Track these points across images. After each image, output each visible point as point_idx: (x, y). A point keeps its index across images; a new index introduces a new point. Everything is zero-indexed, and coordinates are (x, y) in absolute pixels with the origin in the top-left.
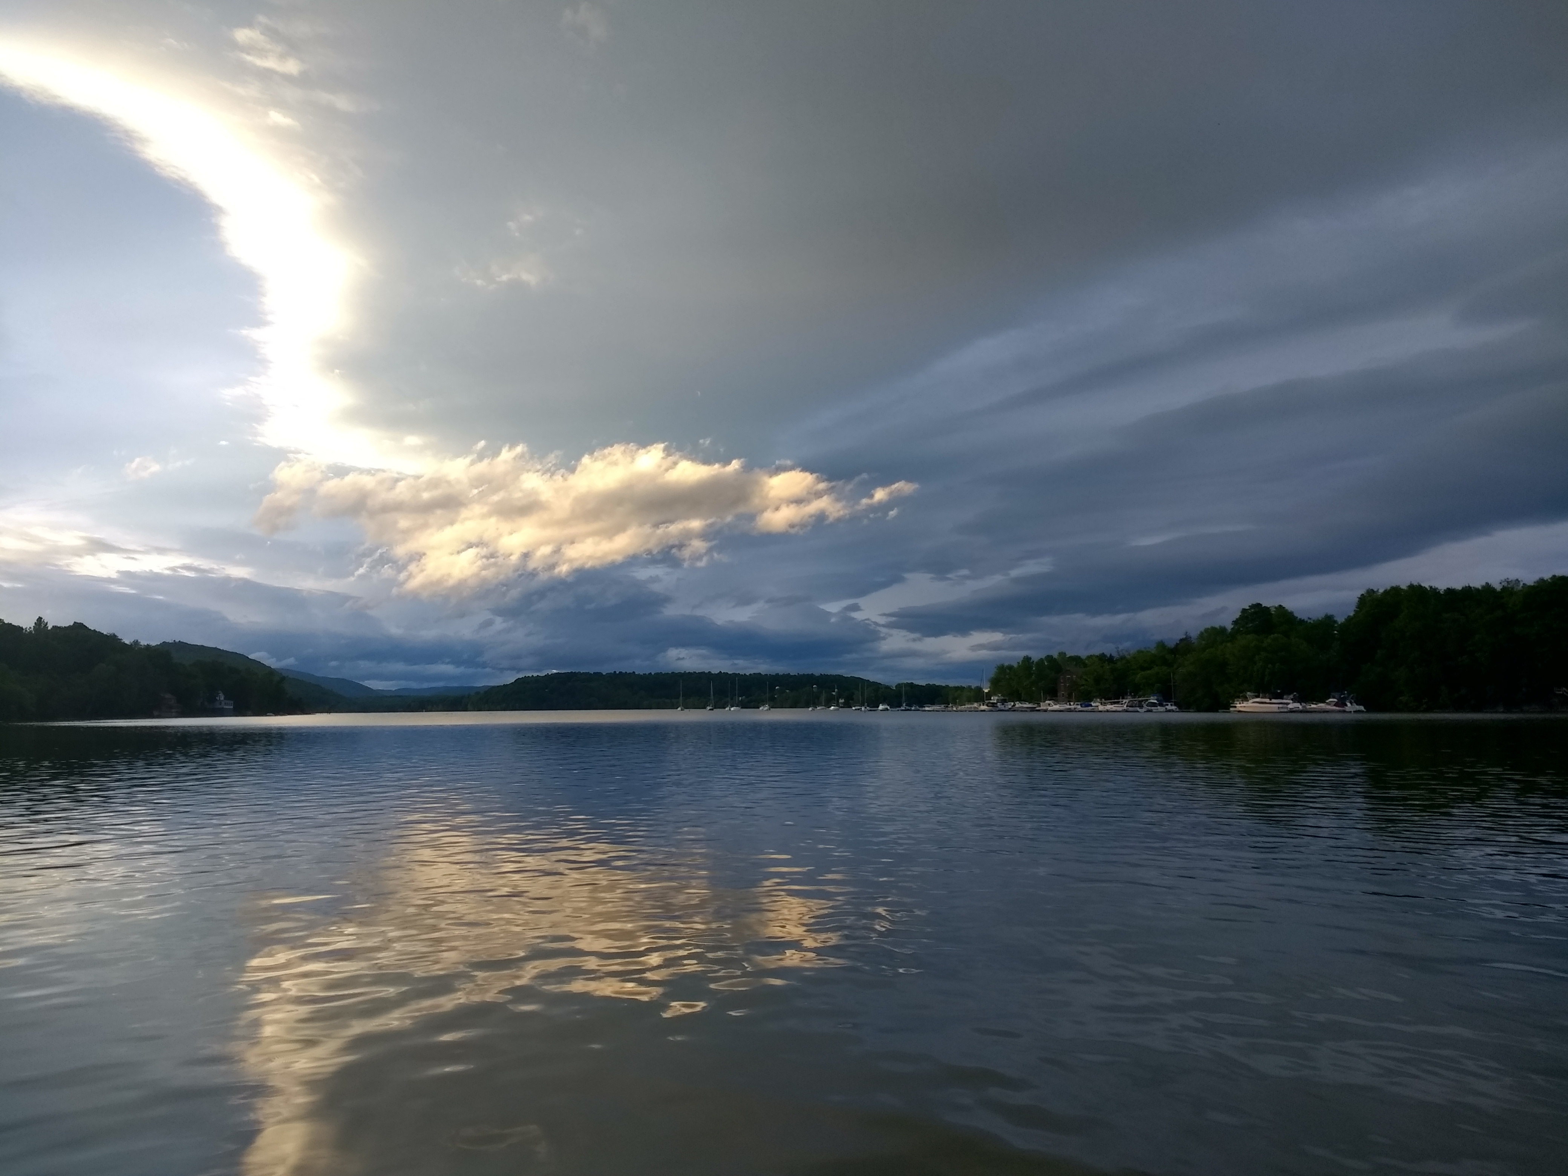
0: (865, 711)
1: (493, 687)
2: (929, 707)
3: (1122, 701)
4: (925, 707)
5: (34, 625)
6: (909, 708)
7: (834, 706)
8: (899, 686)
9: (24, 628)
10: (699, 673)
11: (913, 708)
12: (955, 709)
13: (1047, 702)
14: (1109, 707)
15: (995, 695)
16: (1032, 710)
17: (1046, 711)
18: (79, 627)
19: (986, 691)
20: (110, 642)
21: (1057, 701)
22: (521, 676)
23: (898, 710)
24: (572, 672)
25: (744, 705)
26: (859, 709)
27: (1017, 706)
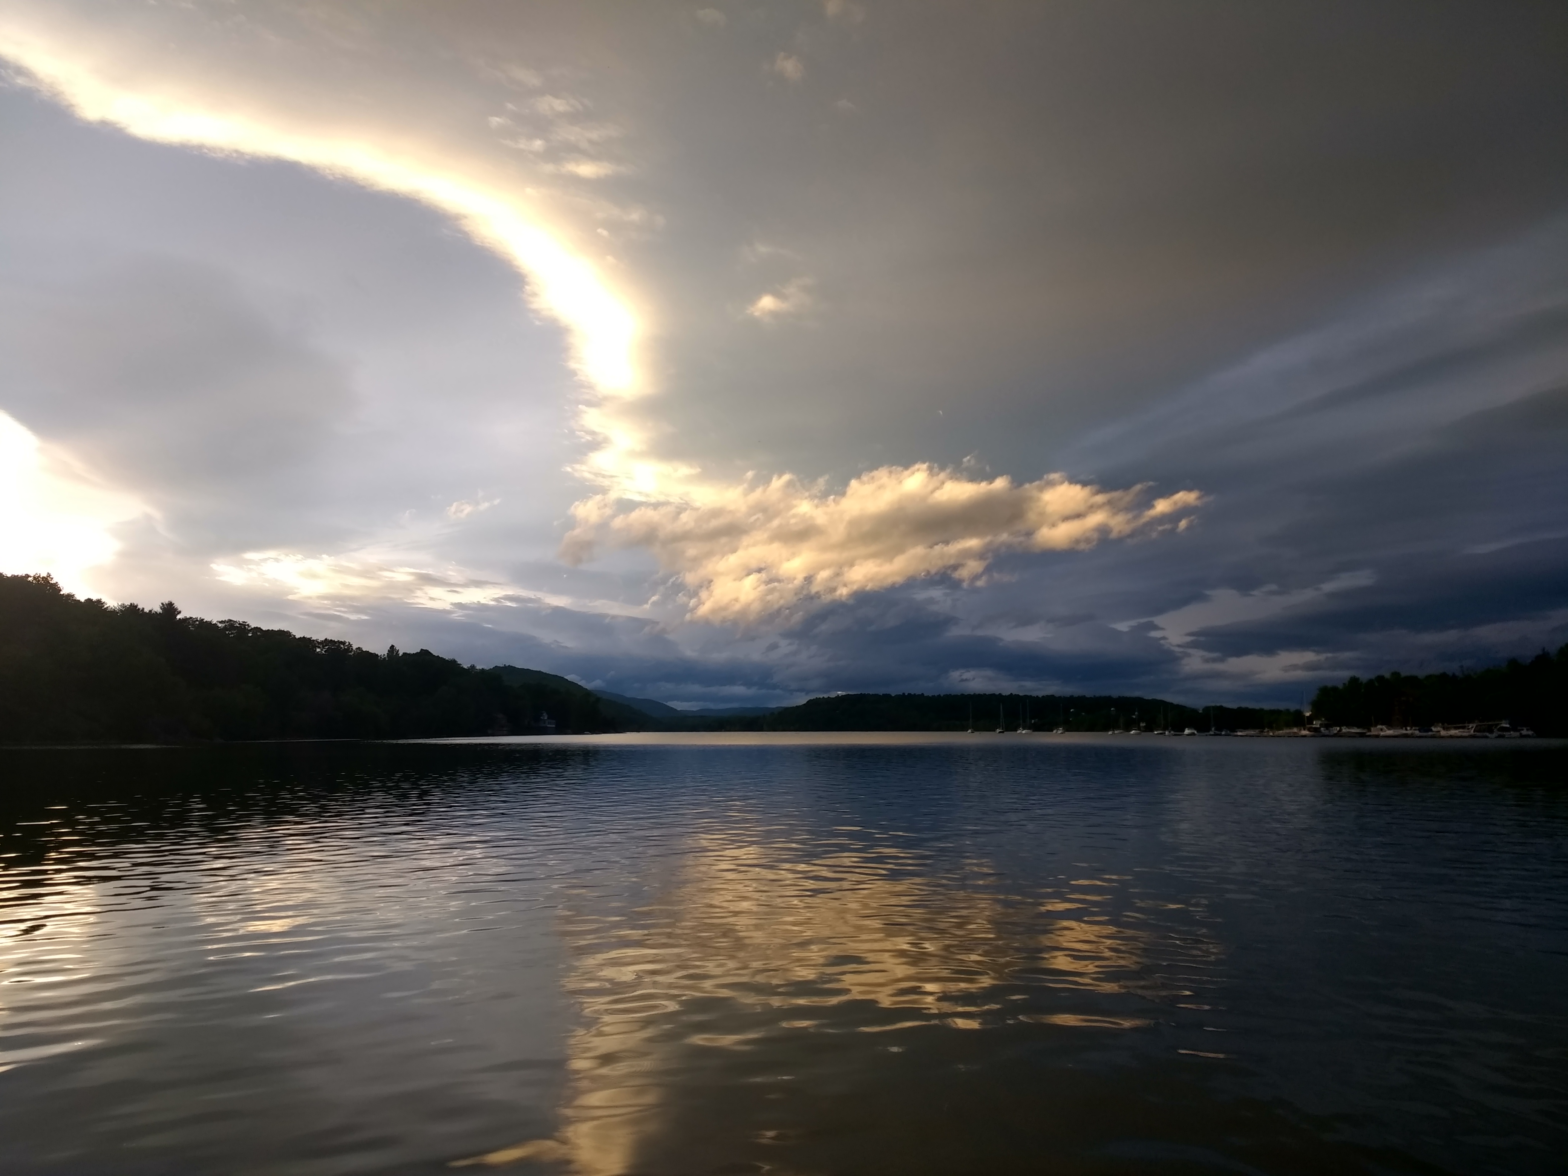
0: (1169, 736)
1: (786, 709)
2: (1241, 731)
3: (1469, 726)
4: (1237, 732)
5: (387, 652)
6: (1219, 733)
7: (1136, 730)
8: (1207, 709)
9: (379, 655)
10: (989, 695)
11: (1223, 733)
12: (1271, 734)
13: (1379, 727)
14: (1453, 732)
15: (1317, 718)
16: (1362, 735)
17: (1377, 736)
18: (425, 653)
19: (1308, 714)
20: (451, 666)
21: (1390, 726)
22: (812, 697)
23: (1207, 735)
24: (861, 694)
25: (1036, 728)
26: (1161, 734)
27: (1344, 730)
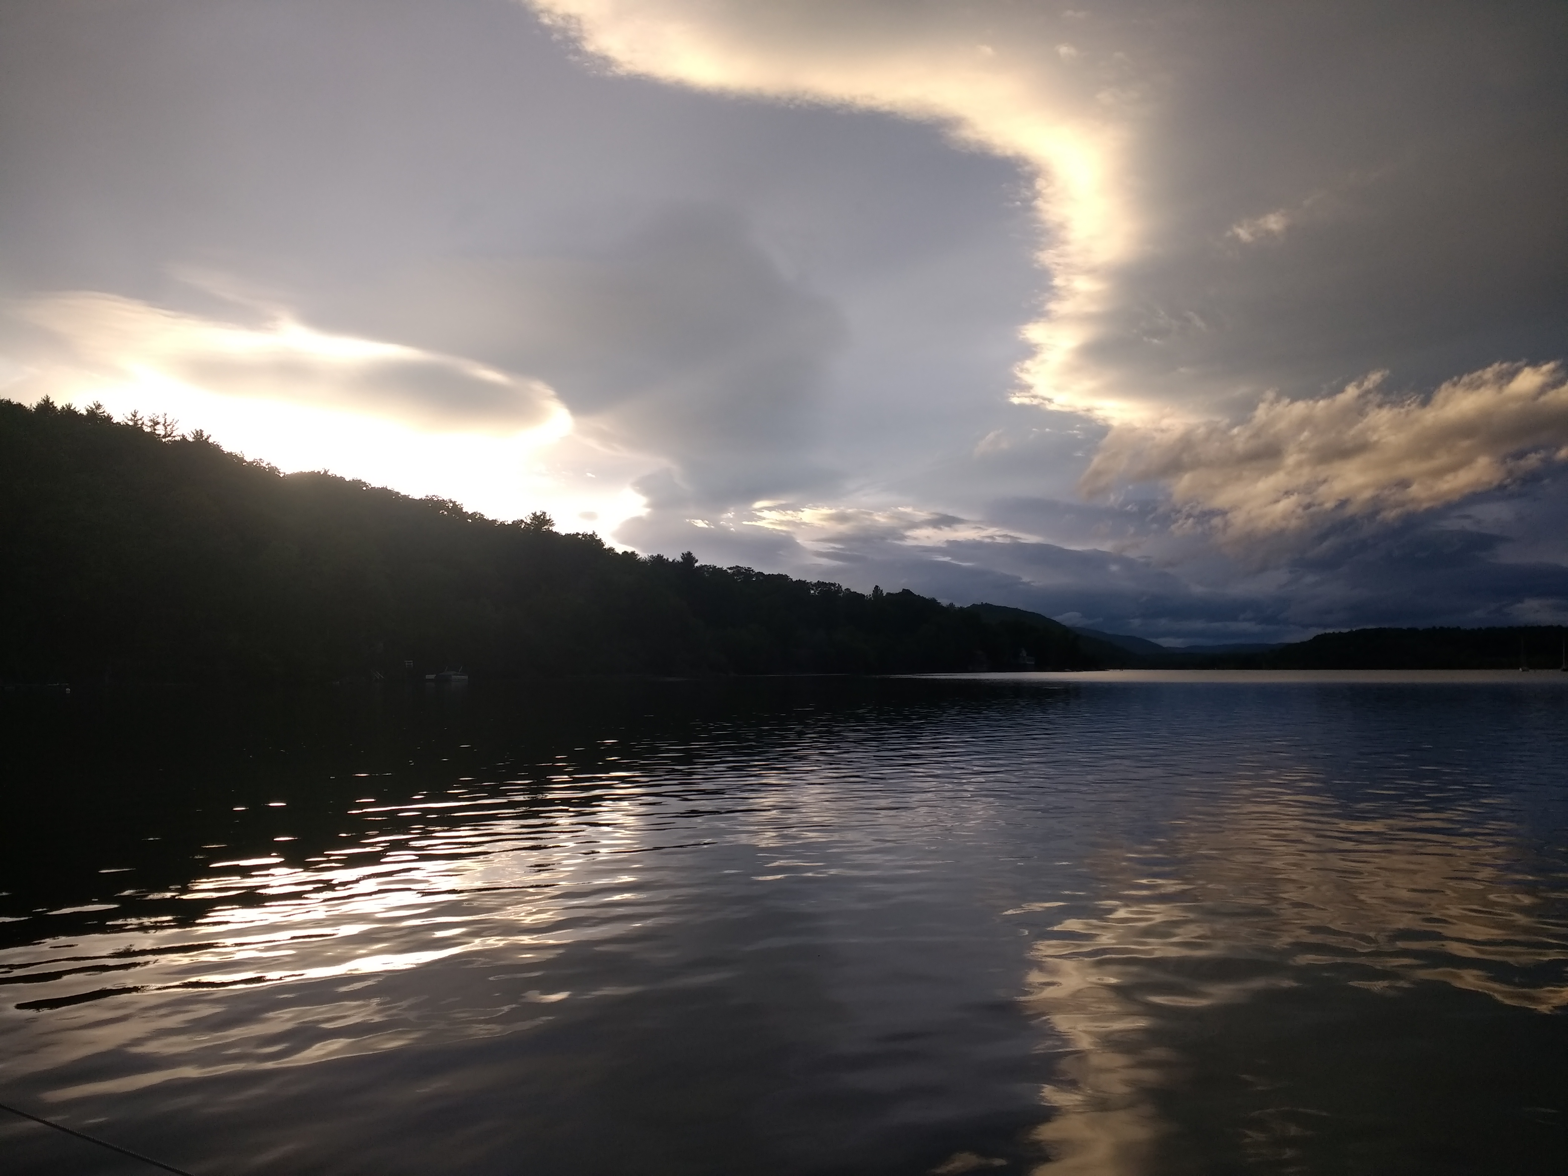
1: (1289, 645)
5: (872, 593)
9: (865, 595)
18: (906, 593)
20: (931, 605)
